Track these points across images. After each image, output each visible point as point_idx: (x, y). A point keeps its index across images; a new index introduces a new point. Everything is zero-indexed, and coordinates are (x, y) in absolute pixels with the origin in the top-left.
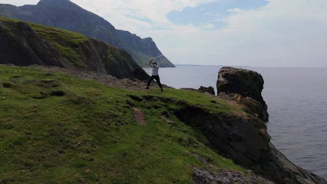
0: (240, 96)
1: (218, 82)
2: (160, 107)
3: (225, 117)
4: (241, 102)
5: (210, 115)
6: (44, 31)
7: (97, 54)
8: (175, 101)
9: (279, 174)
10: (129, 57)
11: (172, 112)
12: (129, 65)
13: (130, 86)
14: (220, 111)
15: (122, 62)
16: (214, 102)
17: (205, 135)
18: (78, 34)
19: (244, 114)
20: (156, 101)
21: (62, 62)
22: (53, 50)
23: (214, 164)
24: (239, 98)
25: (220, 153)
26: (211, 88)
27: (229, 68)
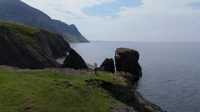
0: (125, 73)
1: (115, 57)
2: (96, 84)
3: (118, 86)
4: (125, 77)
5: (113, 85)
6: (13, 27)
7: (45, 39)
8: (100, 80)
9: (138, 105)
10: (62, 37)
11: (100, 85)
14: (117, 83)
15: (59, 42)
16: (114, 79)
17: (111, 92)
19: (125, 84)
22: (22, 41)
23: (115, 103)
24: (124, 74)
25: (117, 99)
26: (112, 59)
27: (121, 49)
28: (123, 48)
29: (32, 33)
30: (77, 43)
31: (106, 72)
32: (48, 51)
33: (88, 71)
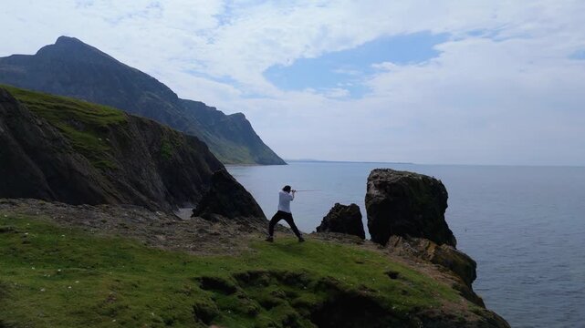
0: (432, 245)
1: (368, 197)
2: (276, 304)
6: (43, 102)
7: (143, 145)
8: (310, 281)
11: (307, 312)
12: (203, 162)
13: (205, 240)
14: (414, 301)
15: (191, 159)
16: (393, 275)
18: (106, 107)
20: (266, 284)
21: (73, 162)
22: (55, 140)
26: (354, 208)
27: (386, 171)
28: (393, 171)
29: (103, 122)
30: (251, 164)
31: (340, 235)
32: (151, 181)
33: (247, 228)
